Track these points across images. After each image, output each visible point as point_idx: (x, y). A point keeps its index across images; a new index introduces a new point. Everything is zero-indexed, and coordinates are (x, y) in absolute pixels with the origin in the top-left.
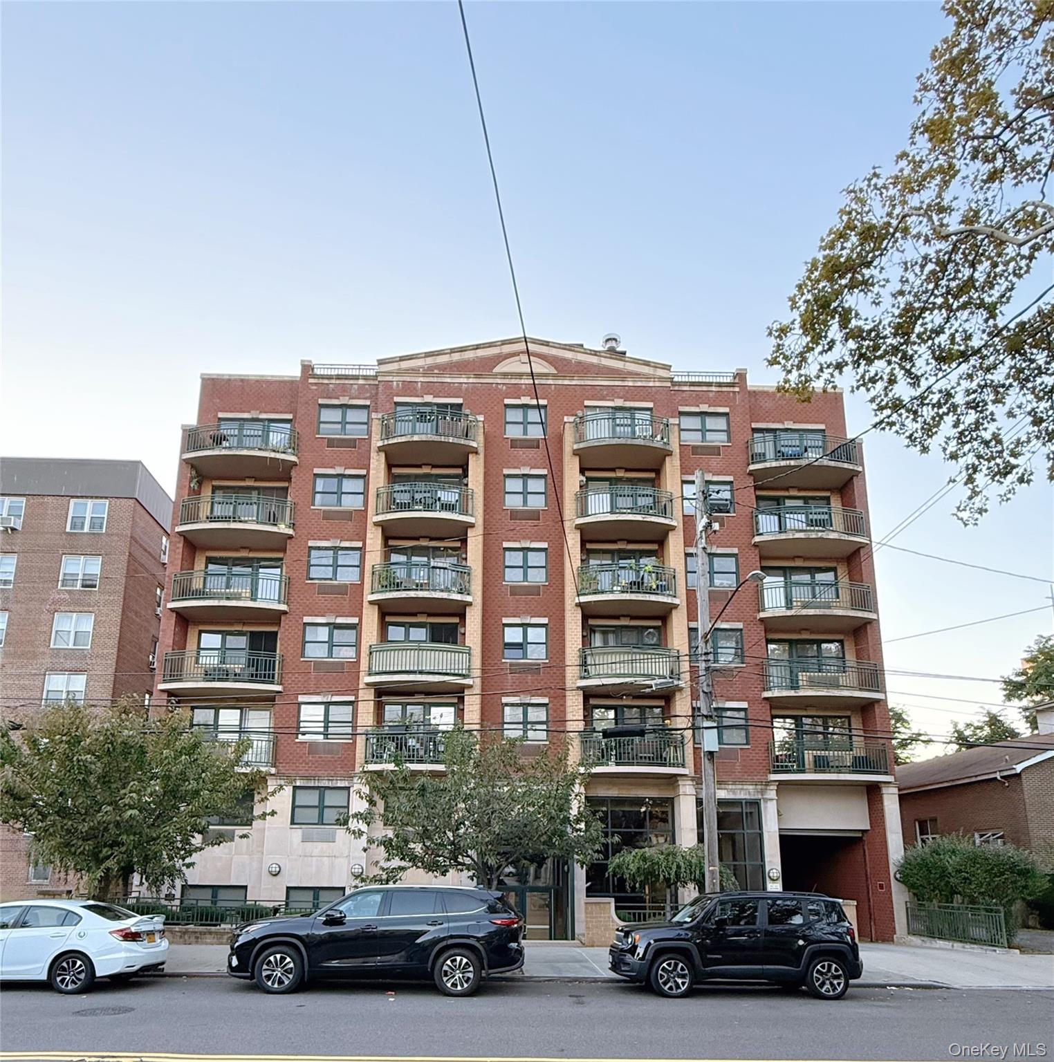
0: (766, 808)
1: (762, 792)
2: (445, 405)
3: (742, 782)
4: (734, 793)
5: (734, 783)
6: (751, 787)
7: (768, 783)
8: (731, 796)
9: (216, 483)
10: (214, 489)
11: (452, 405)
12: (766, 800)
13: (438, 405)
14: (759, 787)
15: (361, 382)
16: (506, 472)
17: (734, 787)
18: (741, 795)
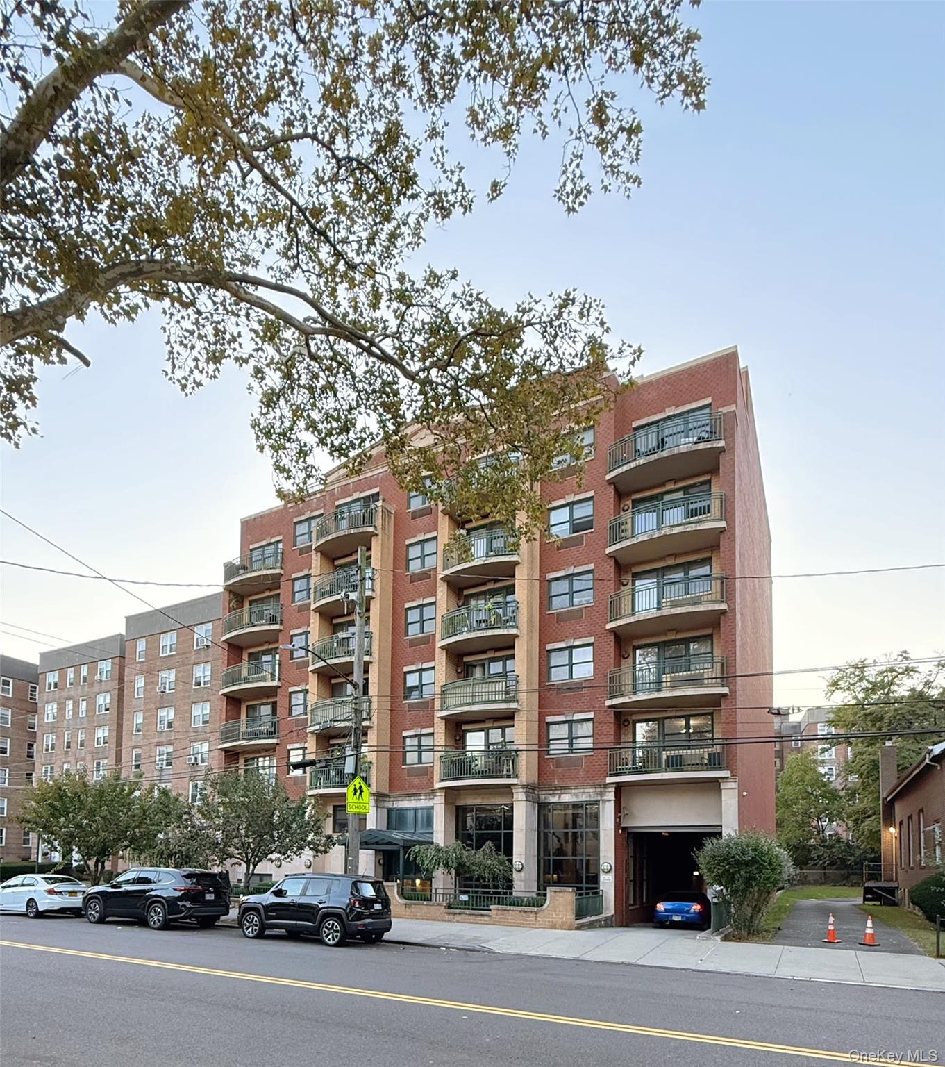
0: (603, 808)
1: (602, 794)
2: (368, 497)
3: (583, 786)
4: (577, 797)
5: (576, 787)
6: (591, 790)
7: (607, 786)
8: (574, 799)
9: (250, 599)
10: (251, 603)
11: (373, 495)
12: (604, 801)
13: (363, 498)
14: (598, 790)
15: (318, 495)
16: (408, 542)
17: (576, 791)
18: (583, 798)
